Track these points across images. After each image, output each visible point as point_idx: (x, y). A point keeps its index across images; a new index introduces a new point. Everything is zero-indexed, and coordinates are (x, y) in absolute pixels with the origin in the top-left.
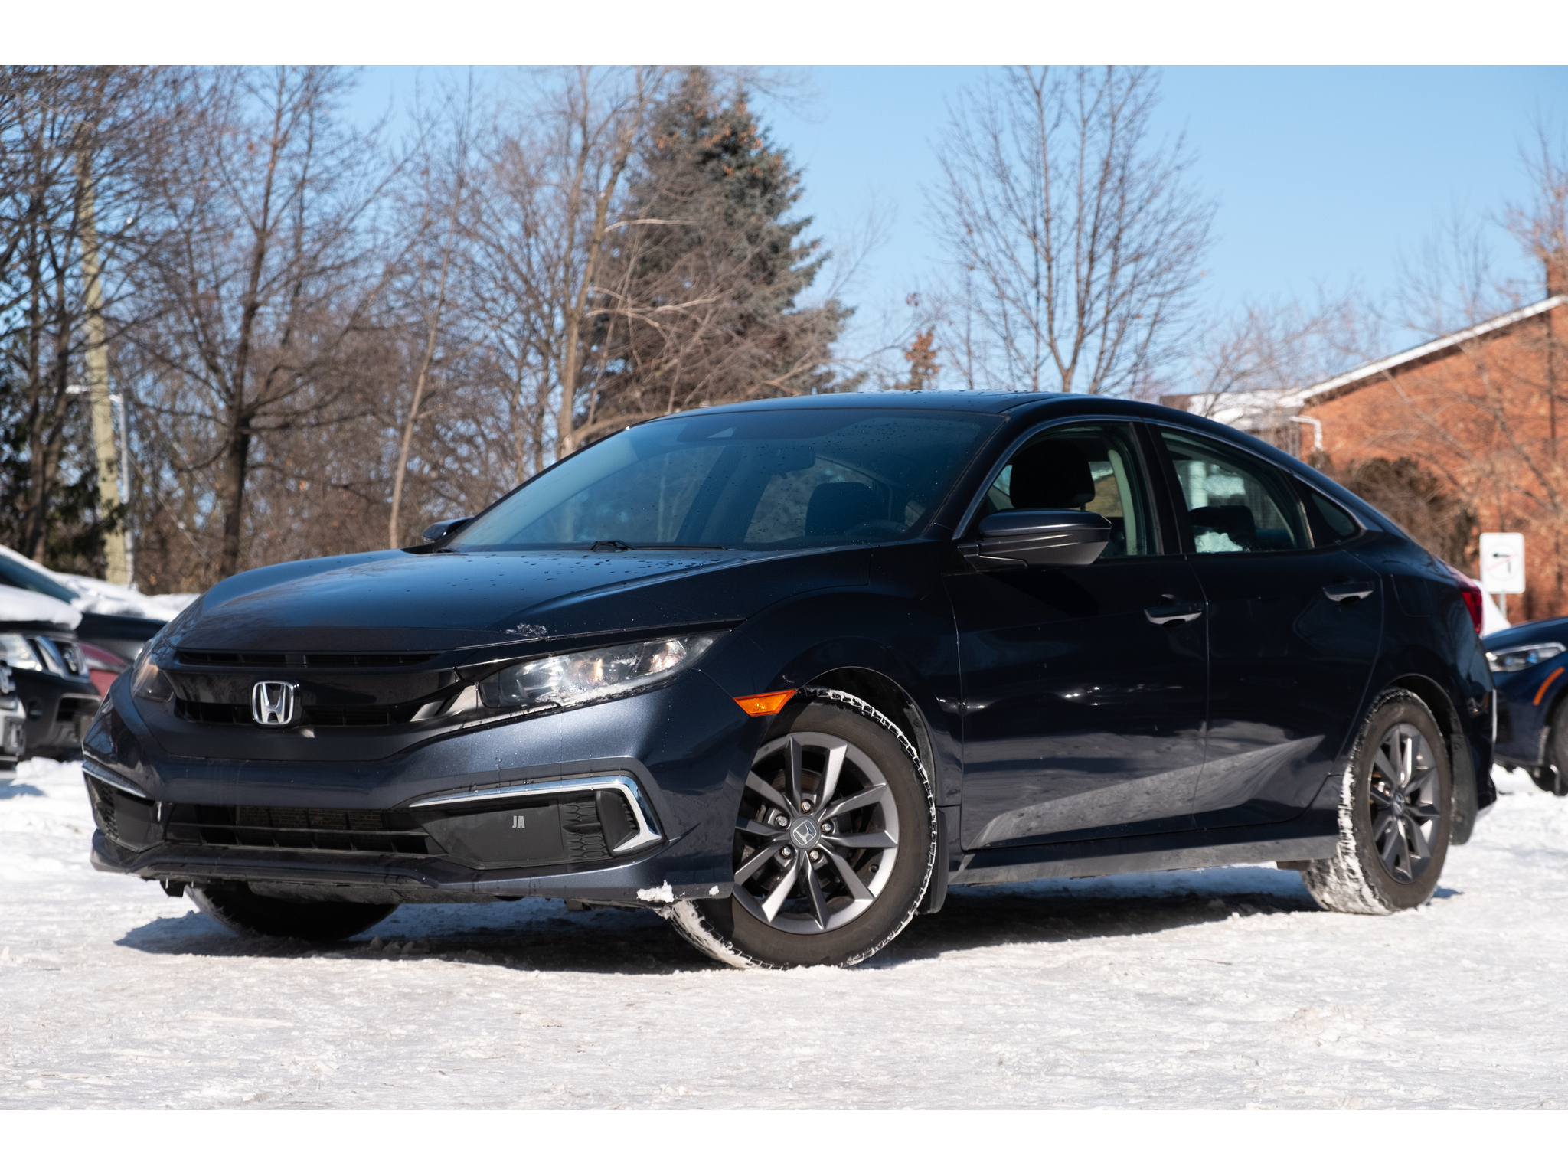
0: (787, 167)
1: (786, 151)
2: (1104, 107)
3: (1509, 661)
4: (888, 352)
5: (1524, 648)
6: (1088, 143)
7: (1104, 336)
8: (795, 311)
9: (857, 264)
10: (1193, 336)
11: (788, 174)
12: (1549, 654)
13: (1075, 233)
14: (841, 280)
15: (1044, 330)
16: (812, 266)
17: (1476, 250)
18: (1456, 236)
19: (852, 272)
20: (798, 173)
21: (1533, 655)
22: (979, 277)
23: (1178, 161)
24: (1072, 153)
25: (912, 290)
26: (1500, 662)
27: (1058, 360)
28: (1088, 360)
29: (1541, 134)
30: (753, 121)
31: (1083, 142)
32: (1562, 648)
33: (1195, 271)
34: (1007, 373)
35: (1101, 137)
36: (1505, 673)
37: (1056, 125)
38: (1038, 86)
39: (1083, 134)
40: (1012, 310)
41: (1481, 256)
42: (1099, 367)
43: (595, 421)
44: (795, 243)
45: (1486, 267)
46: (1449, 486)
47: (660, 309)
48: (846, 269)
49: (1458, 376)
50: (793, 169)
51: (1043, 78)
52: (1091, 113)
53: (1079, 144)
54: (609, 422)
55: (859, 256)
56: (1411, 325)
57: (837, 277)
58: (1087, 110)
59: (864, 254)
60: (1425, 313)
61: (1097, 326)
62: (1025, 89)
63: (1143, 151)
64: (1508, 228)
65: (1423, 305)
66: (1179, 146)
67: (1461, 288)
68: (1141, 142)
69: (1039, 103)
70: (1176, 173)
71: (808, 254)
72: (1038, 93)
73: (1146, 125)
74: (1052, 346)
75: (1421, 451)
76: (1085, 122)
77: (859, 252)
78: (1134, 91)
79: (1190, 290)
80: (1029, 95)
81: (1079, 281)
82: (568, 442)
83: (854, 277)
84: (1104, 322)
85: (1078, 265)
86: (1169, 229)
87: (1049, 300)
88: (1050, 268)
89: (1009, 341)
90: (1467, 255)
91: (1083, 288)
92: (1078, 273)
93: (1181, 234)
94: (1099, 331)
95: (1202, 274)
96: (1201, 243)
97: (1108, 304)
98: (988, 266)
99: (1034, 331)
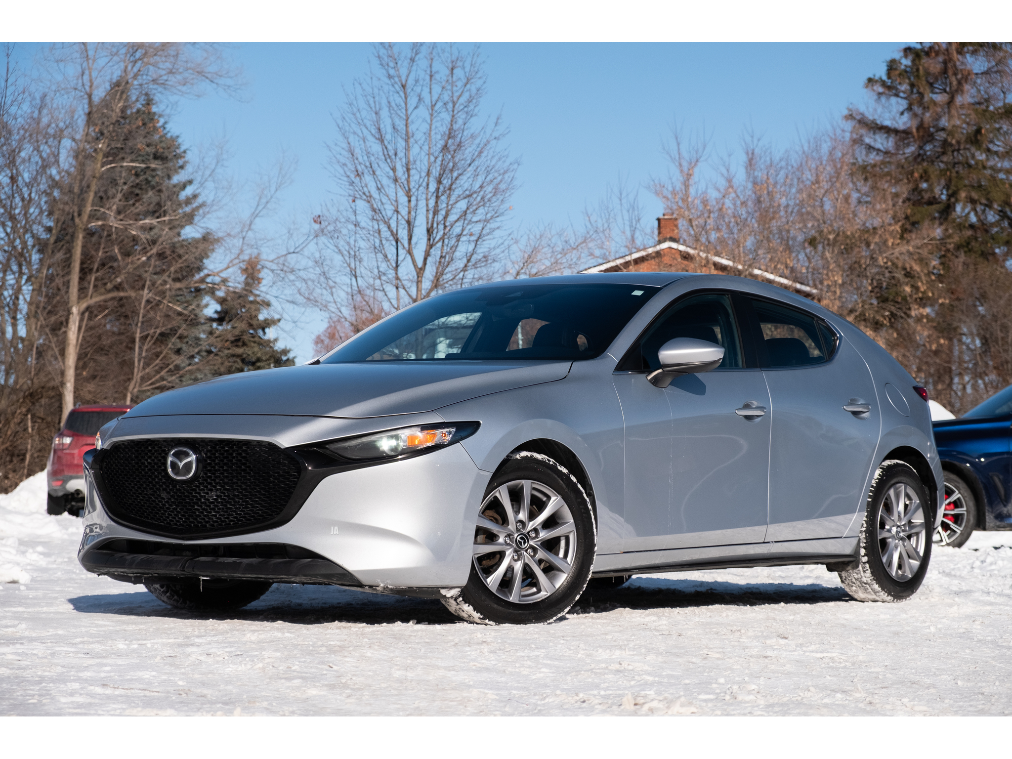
0: (178, 147)
1: (178, 137)
2: (446, 97)
4: (289, 256)
6: (434, 121)
7: (442, 248)
8: (181, 239)
9: (272, 197)
10: (502, 248)
11: (178, 151)
13: (427, 179)
14: (260, 208)
15: (405, 242)
17: (633, 210)
19: (267, 203)
20: (185, 152)
22: (361, 205)
23: (496, 134)
24: (425, 127)
25: (319, 213)
27: (414, 261)
28: (433, 263)
29: (677, 138)
30: (156, 117)
31: (431, 120)
33: (504, 206)
35: (446, 117)
37: (416, 107)
38: (404, 82)
39: (432, 115)
41: (636, 212)
43: (91, 297)
44: (183, 195)
47: (141, 223)
48: (264, 201)
50: (183, 148)
51: (408, 76)
52: (437, 101)
53: (429, 121)
54: (102, 298)
55: (273, 192)
57: (258, 205)
58: (435, 98)
59: (276, 190)
61: (438, 242)
62: (396, 83)
63: (475, 125)
66: (496, 124)
67: (623, 232)
68: (473, 120)
69: (405, 94)
70: (495, 141)
71: (190, 203)
72: (404, 86)
73: (476, 110)
74: (410, 252)
76: (433, 106)
77: (273, 189)
78: (468, 86)
79: (499, 219)
80: (398, 87)
81: (427, 211)
82: (75, 310)
83: (269, 206)
84: (442, 239)
85: (427, 200)
86: (488, 179)
87: (409, 222)
88: (409, 201)
89: (378, 249)
90: (628, 211)
91: (431, 216)
92: (427, 205)
93: (496, 182)
94: (440, 244)
95: (510, 208)
96: (507, 189)
97: (445, 227)
98: (369, 198)
99: (394, 243)
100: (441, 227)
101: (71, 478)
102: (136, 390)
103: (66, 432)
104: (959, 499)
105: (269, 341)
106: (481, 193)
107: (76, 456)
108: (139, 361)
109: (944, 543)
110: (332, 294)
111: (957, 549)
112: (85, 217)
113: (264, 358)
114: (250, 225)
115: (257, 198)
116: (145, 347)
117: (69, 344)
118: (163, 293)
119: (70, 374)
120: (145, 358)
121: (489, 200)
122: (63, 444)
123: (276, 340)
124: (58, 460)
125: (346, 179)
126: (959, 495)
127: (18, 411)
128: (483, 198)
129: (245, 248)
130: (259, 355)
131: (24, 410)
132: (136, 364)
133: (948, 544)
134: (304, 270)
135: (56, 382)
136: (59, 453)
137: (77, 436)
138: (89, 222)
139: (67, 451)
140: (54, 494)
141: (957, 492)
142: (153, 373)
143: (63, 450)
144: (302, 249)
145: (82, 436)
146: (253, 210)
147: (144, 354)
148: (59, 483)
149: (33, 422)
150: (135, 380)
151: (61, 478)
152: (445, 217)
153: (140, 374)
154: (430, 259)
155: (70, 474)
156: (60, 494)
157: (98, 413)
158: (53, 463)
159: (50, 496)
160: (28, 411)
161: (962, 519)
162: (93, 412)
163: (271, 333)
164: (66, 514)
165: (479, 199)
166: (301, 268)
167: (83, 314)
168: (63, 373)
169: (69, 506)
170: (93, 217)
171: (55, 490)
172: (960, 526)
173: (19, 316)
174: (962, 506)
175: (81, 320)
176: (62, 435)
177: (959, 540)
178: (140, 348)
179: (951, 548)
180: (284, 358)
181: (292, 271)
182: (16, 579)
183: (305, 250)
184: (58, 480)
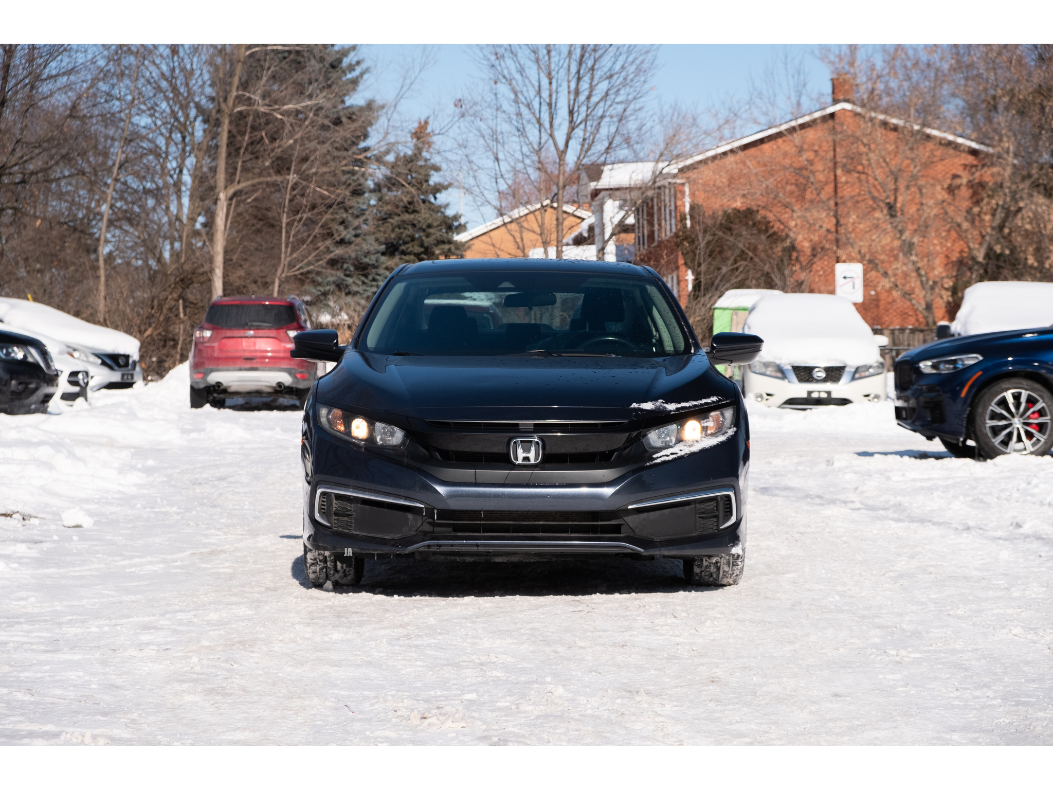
3: (942, 366)
5: (953, 358)
7: (585, 130)
8: (346, 106)
9: (416, 78)
12: (972, 362)
13: (567, 60)
14: (405, 89)
15: (547, 125)
16: (357, 78)
17: (799, 74)
18: (786, 64)
19: (412, 84)
21: (960, 362)
22: (503, 89)
25: (459, 96)
26: (934, 366)
27: (555, 144)
28: (575, 146)
32: (981, 358)
33: (647, 86)
34: (519, 152)
36: (940, 374)
40: (525, 111)
41: (802, 77)
42: (581, 150)
43: (239, 182)
44: (346, 62)
45: (805, 85)
46: (778, 225)
47: (285, 107)
48: (408, 82)
49: (785, 154)
54: (249, 183)
55: (417, 73)
56: (755, 122)
57: (402, 87)
59: (420, 71)
60: (766, 114)
61: (581, 123)
64: (822, 59)
65: (764, 109)
67: (789, 98)
71: (354, 70)
74: (552, 136)
75: (760, 203)
77: (417, 70)
79: (641, 100)
81: (569, 92)
82: (222, 196)
83: (413, 86)
84: (585, 120)
85: (569, 82)
86: (631, 59)
87: (550, 105)
88: (550, 83)
89: (522, 132)
90: (793, 76)
91: (572, 97)
92: (569, 87)
93: (638, 62)
94: (582, 126)
95: (652, 89)
96: (650, 69)
97: (588, 108)
98: (509, 81)
99: (537, 126)
100: (584, 108)
101: (212, 371)
102: (284, 275)
103: (206, 325)
104: (1043, 408)
105: (440, 207)
106: (623, 74)
107: (216, 349)
108: (287, 247)
109: (1028, 451)
110: (475, 177)
111: (1039, 458)
112: (231, 102)
113: (435, 224)
114: (395, 106)
115: (401, 80)
116: (292, 233)
117: (217, 230)
118: (308, 178)
119: (219, 260)
120: (293, 242)
121: (632, 80)
122: (203, 337)
123: (447, 205)
124: (199, 352)
125: (485, 62)
126: (1043, 405)
127: (170, 297)
128: (625, 79)
129: (390, 130)
130: (430, 221)
131: (175, 295)
132: (283, 250)
133: (1032, 453)
134: (450, 151)
135: (206, 268)
136: (200, 347)
137: (217, 329)
138: (234, 106)
139: (208, 344)
140: (196, 387)
141: (1041, 401)
142: (301, 258)
143: (203, 343)
144: (447, 131)
145: (222, 329)
146: (397, 92)
147: (291, 239)
148: (200, 376)
149: (185, 307)
150: (282, 265)
151: (202, 370)
152: (589, 98)
153: (288, 259)
154: (571, 143)
155: (211, 367)
156: (202, 386)
157: (237, 306)
158: (194, 356)
159: (193, 389)
160: (180, 297)
161: (1046, 428)
162: (232, 305)
163: (442, 198)
164: (208, 406)
165: (621, 79)
166: (446, 149)
167: (231, 199)
168: (211, 260)
169: (211, 398)
170: (239, 99)
171: (197, 383)
172: (1044, 434)
173: (183, 188)
174: (1046, 415)
175: (229, 205)
176: (202, 328)
177: (1042, 449)
178: (287, 232)
179: (1033, 456)
180: (456, 224)
181: (439, 153)
182: (79, 523)
183: (451, 131)
184: (199, 373)
